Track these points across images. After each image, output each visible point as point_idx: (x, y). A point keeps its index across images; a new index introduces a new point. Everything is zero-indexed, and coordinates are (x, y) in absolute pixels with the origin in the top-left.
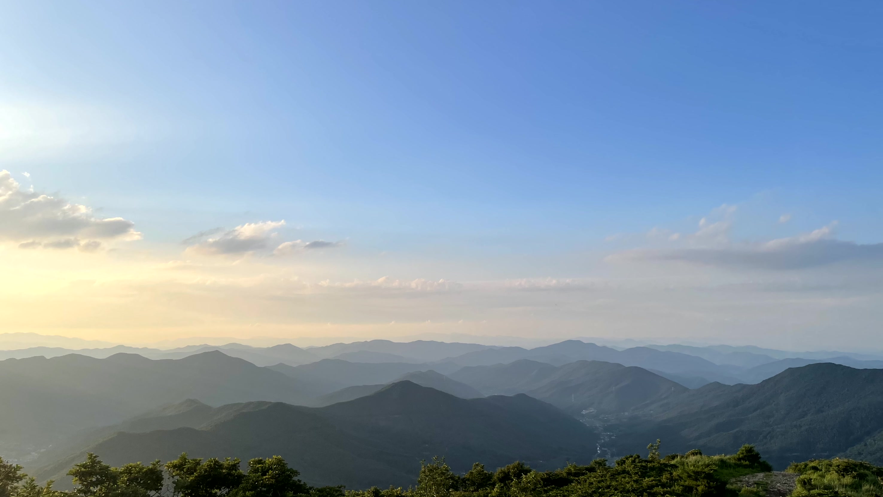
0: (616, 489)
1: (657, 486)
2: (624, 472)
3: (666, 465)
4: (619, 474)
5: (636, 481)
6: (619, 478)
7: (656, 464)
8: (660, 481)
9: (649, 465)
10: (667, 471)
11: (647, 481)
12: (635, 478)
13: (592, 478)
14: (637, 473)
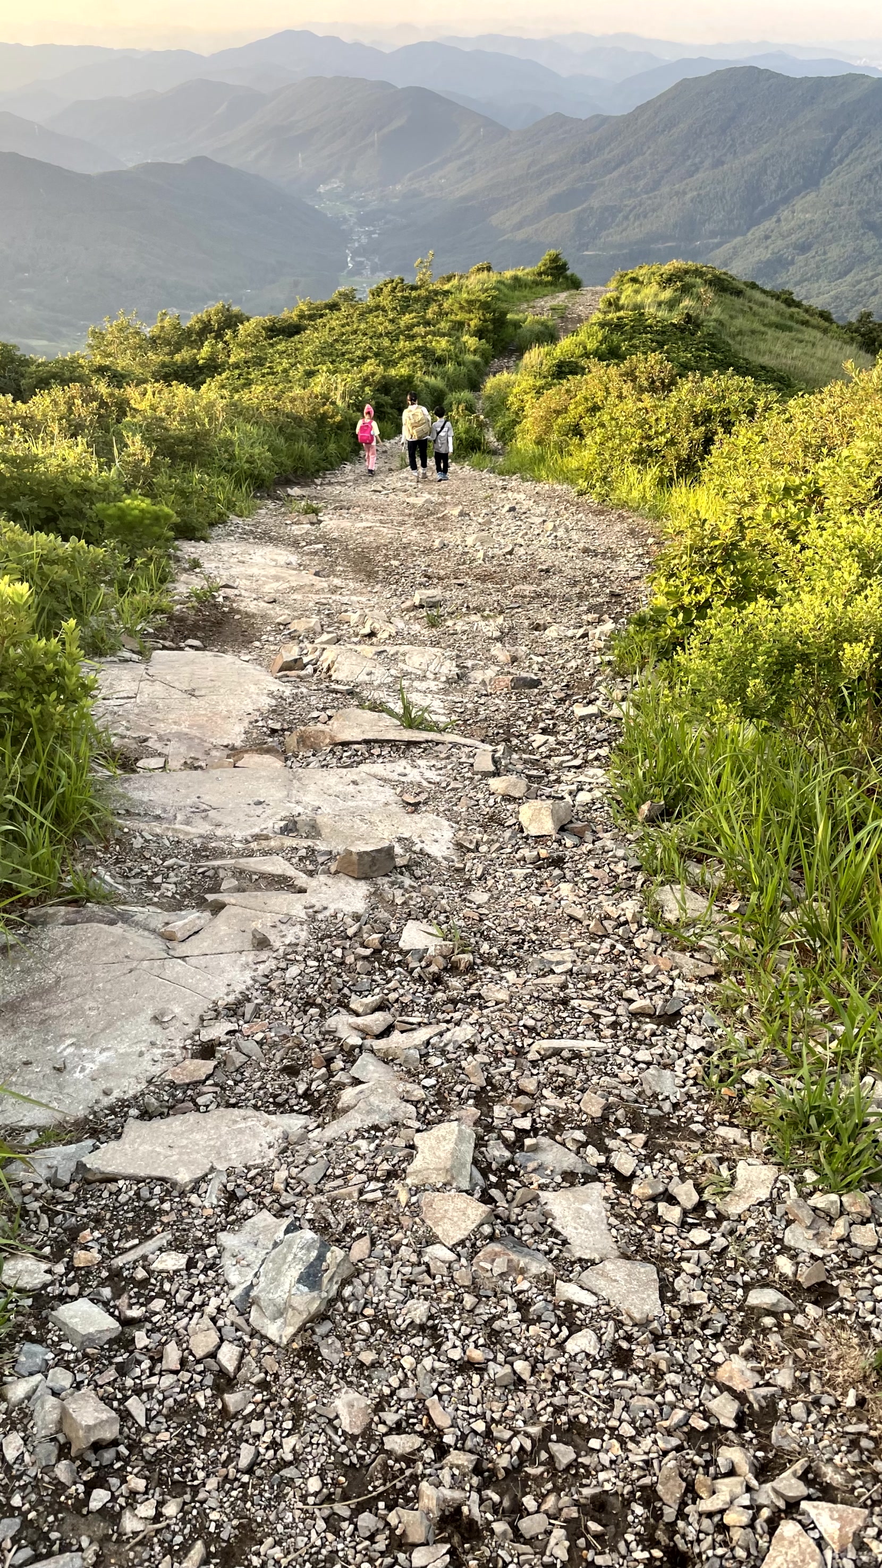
0: (365, 334)
1: (418, 324)
2: (378, 308)
3: (436, 293)
4: (371, 311)
5: (392, 321)
6: (370, 317)
7: (423, 292)
8: (423, 317)
9: (414, 294)
10: (435, 301)
11: (407, 319)
12: (391, 317)
13: (334, 320)
14: (395, 308)
